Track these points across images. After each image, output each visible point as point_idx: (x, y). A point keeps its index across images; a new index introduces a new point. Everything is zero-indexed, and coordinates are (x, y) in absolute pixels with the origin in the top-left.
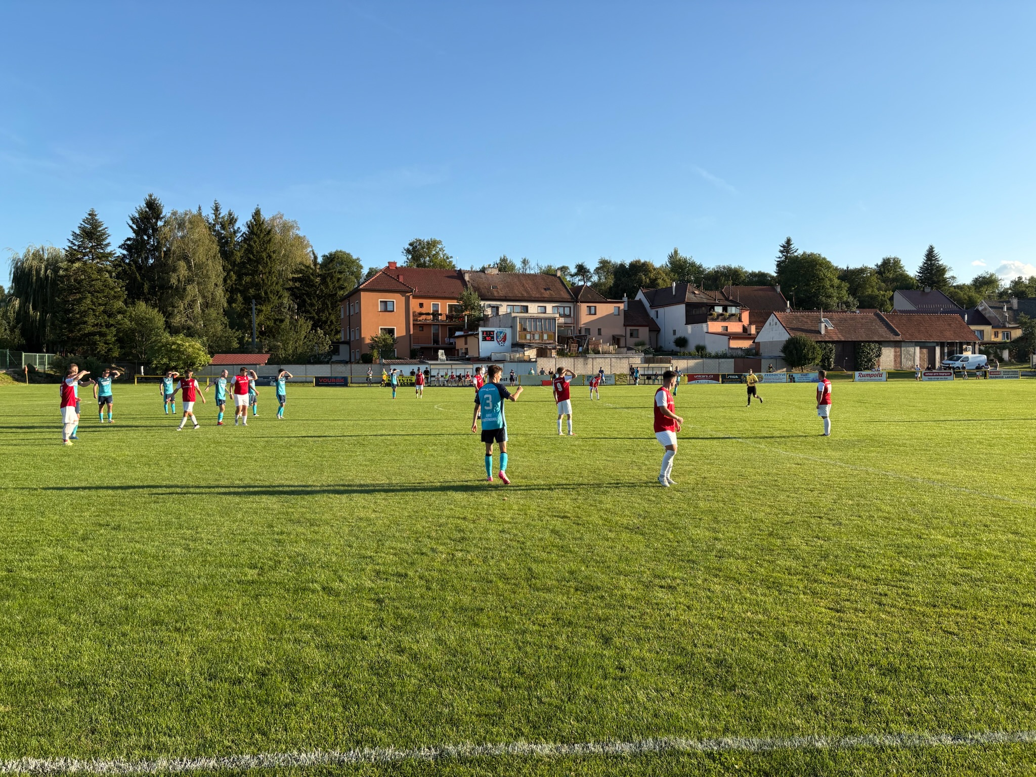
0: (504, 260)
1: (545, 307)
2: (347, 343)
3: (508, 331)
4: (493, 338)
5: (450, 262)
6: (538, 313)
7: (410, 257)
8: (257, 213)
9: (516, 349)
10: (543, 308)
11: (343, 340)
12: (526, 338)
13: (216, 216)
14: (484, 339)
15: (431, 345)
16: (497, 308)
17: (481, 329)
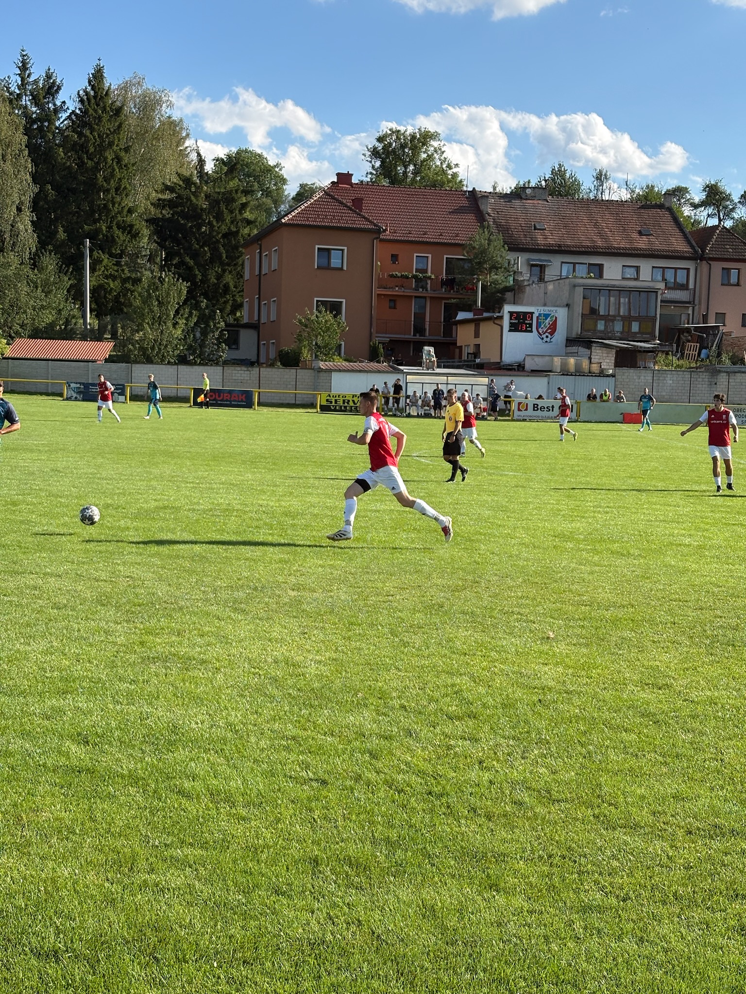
0: (559, 173)
1: (637, 268)
2: (254, 326)
3: (561, 314)
4: (531, 325)
5: (455, 175)
6: (623, 279)
7: (378, 164)
8: (98, 76)
9: (574, 349)
10: (633, 270)
11: (245, 320)
12: (595, 330)
13: (23, 80)
14: (514, 328)
15: (410, 336)
16: (542, 268)
17: (507, 308)
